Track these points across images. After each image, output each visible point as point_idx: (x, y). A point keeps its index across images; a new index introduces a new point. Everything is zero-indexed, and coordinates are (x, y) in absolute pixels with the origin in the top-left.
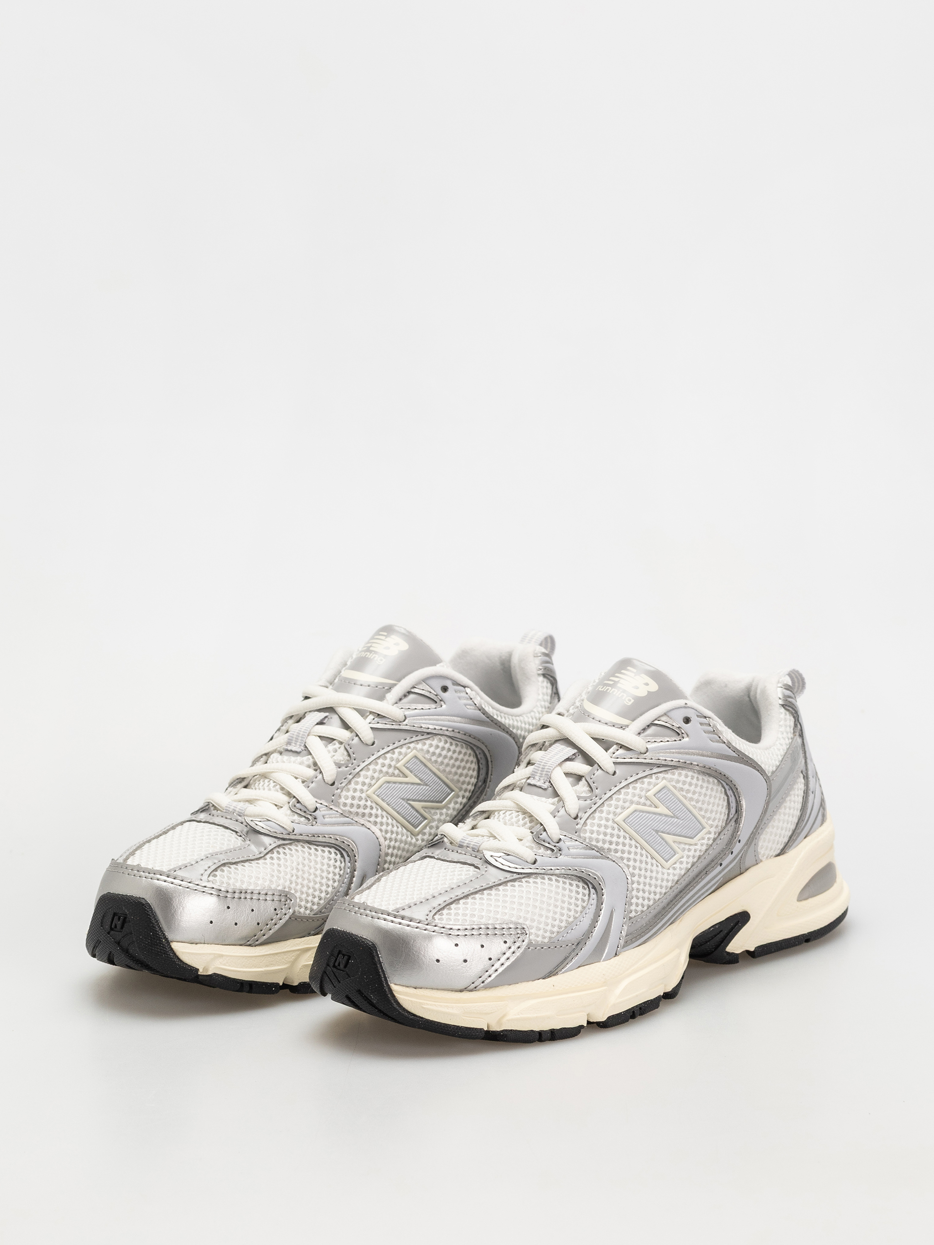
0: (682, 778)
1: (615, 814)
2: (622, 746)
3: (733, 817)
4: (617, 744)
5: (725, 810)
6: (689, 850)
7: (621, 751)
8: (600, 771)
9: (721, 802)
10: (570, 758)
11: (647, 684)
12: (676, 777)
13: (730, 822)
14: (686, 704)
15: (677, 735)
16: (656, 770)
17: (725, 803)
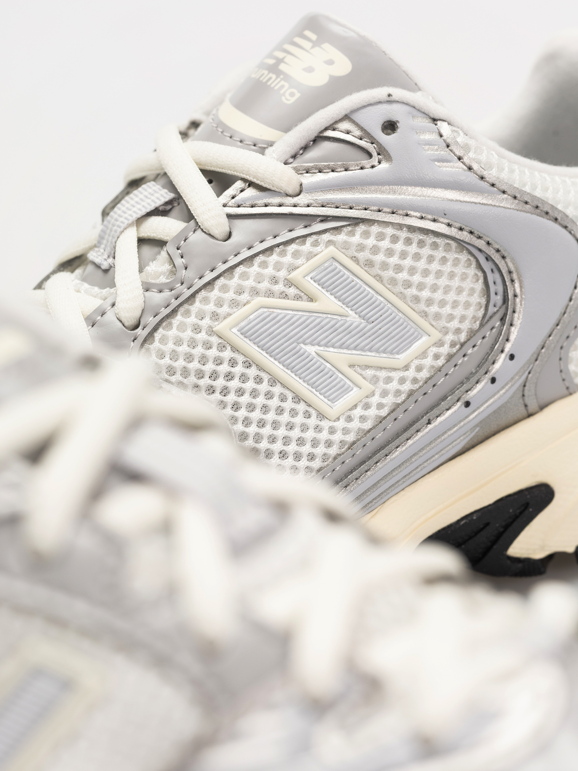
0: (371, 242)
1: (215, 316)
2: (251, 184)
3: (498, 311)
4: (244, 180)
5: (478, 298)
6: (389, 380)
7: (251, 192)
8: (199, 232)
9: (468, 284)
10: (161, 208)
11: (330, 62)
12: (356, 239)
13: (488, 320)
14: (389, 95)
15: (365, 156)
16: (319, 227)
17: (479, 286)
